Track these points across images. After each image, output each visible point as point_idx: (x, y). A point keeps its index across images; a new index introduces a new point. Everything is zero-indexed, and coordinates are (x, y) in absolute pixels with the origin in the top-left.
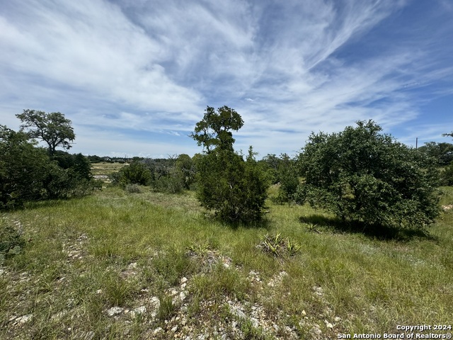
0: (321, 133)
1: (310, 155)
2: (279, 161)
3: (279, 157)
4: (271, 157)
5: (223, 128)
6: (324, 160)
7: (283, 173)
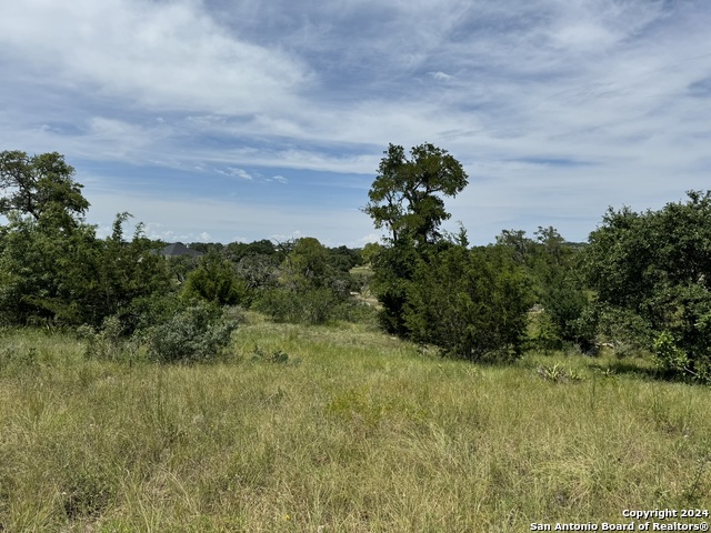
0: (626, 209)
1: (606, 251)
2: (533, 248)
3: (534, 238)
4: (510, 239)
5: (421, 189)
6: (629, 259)
7: (548, 281)
